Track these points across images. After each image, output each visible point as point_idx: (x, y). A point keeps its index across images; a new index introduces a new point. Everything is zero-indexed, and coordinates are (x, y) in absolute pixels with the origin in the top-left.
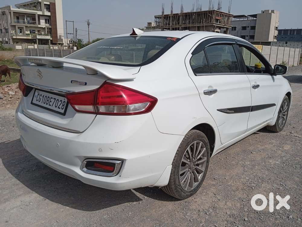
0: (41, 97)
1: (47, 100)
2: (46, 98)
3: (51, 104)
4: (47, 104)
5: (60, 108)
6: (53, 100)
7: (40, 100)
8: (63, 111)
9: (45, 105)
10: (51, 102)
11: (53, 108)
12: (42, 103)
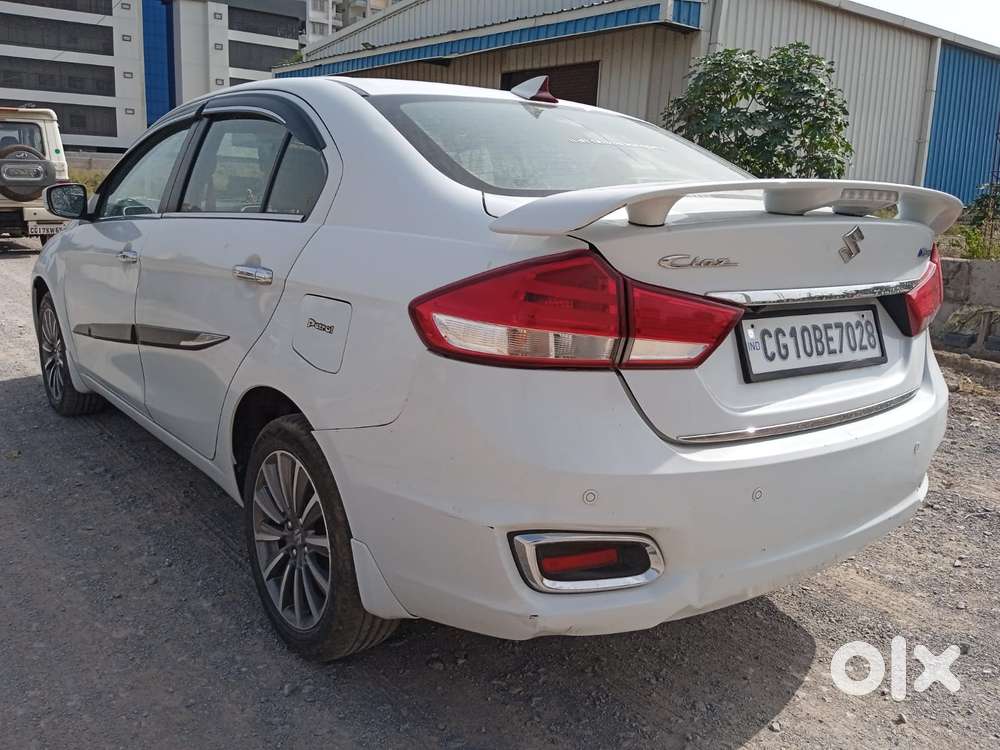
0: (787, 340)
1: (817, 341)
2: (806, 334)
3: (834, 345)
4: (820, 354)
5: (866, 348)
6: (834, 333)
7: (783, 352)
8: (876, 353)
9: (815, 361)
10: (832, 339)
11: (848, 356)
12: (799, 356)
